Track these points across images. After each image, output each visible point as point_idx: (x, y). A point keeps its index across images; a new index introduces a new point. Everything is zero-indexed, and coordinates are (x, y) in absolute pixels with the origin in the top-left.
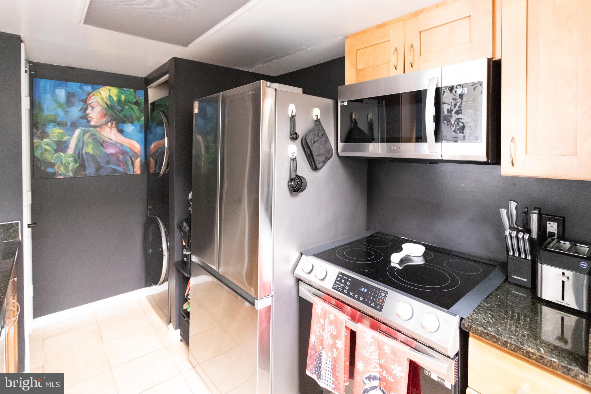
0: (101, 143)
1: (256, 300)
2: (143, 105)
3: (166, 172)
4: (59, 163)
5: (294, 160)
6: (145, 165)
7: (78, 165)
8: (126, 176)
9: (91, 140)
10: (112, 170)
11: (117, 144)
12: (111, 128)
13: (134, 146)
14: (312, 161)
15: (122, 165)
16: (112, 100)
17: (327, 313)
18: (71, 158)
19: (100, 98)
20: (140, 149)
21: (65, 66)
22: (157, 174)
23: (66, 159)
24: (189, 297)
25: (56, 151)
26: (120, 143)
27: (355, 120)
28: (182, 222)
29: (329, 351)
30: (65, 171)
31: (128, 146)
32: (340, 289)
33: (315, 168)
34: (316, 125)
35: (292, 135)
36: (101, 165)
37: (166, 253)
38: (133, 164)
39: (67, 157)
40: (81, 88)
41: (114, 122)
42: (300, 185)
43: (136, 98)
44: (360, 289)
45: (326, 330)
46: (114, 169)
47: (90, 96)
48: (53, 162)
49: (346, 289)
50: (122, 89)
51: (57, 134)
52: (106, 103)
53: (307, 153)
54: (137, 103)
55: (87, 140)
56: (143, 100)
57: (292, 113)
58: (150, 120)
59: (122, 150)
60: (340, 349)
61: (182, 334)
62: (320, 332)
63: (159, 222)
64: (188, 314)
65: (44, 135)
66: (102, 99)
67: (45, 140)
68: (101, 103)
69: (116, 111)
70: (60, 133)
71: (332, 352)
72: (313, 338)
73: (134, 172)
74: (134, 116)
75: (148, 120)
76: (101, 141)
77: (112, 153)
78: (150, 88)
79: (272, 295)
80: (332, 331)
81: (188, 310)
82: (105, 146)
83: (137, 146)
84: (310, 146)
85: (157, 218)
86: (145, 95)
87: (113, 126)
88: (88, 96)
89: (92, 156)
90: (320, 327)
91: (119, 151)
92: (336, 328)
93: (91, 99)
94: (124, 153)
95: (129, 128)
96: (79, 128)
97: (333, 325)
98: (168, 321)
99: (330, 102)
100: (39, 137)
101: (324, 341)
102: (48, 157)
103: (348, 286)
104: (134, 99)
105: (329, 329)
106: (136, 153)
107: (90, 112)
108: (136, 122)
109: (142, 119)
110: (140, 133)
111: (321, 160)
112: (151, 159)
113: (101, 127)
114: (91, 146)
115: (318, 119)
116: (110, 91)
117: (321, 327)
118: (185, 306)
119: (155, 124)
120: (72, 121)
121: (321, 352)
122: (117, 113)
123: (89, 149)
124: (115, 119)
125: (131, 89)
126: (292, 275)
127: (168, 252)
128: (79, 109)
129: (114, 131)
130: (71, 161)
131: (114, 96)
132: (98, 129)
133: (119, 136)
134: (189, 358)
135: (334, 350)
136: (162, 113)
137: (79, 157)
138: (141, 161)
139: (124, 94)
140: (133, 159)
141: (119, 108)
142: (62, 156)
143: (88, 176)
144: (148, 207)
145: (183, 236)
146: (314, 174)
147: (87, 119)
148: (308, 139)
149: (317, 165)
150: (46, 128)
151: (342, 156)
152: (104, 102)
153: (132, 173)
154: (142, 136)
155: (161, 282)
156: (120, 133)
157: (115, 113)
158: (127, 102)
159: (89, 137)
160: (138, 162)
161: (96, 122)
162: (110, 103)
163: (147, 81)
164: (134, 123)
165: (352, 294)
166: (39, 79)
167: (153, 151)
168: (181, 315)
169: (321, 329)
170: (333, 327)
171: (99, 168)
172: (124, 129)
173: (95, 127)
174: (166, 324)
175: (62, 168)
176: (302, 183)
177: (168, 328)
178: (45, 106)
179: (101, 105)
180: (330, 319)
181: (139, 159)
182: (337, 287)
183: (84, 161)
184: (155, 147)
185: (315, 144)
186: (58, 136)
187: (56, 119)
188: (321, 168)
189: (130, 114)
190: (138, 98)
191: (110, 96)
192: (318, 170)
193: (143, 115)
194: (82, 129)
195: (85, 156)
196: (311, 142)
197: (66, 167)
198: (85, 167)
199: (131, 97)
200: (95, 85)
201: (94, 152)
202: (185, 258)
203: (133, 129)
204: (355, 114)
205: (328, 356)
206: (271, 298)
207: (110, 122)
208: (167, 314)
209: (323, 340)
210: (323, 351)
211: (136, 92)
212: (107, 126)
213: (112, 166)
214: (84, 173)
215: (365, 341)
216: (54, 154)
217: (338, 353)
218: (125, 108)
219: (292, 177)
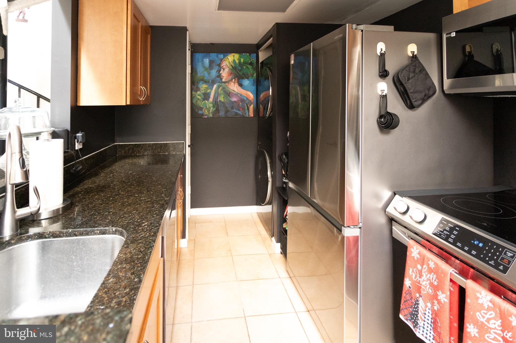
0: (229, 94)
1: (343, 227)
2: (256, 65)
3: (270, 115)
4: (205, 108)
5: (384, 97)
6: (257, 110)
7: (215, 109)
8: (243, 117)
9: (222, 92)
10: (235, 113)
11: (238, 95)
12: (234, 83)
13: (249, 96)
14: (407, 98)
15: (241, 110)
16: (235, 63)
17: (426, 259)
18: (211, 104)
19: (228, 62)
20: (253, 98)
21: (209, 43)
22: (264, 117)
23: (208, 105)
24: (287, 217)
25: (204, 99)
26: (240, 94)
27: (470, 52)
28: (282, 155)
29: (428, 301)
30: (208, 113)
31: (245, 95)
32: (444, 236)
33: (411, 107)
34: (412, 61)
35: (381, 73)
36: (228, 109)
37: (270, 180)
38: (248, 109)
39: (209, 103)
40: (217, 57)
41: (236, 79)
42: (390, 121)
43: (250, 59)
44: (473, 242)
45: (424, 277)
46: (236, 112)
47: (222, 61)
48: (202, 107)
49: (452, 238)
50: (242, 54)
51: (204, 88)
52: (231, 65)
53: (400, 90)
54: (251, 64)
55: (220, 92)
56: (255, 61)
57: (382, 51)
58: (260, 76)
59: (241, 99)
60: (443, 303)
61: (282, 247)
62: (416, 277)
63: (265, 154)
64: (286, 231)
65: (198, 89)
66: (230, 63)
67: (198, 92)
68: (229, 66)
69: (238, 71)
70: (205, 88)
71: (433, 304)
72: (407, 283)
73: (249, 115)
74: (249, 73)
75: (259, 76)
76: (228, 92)
77: (235, 101)
78: (260, 51)
79: (360, 226)
80: (432, 280)
81: (287, 229)
82: (230, 96)
83: (251, 96)
84: (404, 83)
85: (264, 151)
86: (256, 58)
87: (236, 82)
88: (221, 61)
89: (223, 103)
90: (416, 272)
91: (239, 99)
92: (437, 278)
93: (223, 64)
94: (242, 100)
95: (246, 82)
96: (216, 84)
97: (433, 273)
98: (272, 235)
99: (431, 36)
100: (195, 91)
101: (421, 289)
102: (199, 103)
103: (454, 235)
104: (249, 61)
105: (428, 277)
106: (250, 101)
107: (222, 73)
108: (250, 78)
109: (254, 75)
110: (253, 86)
111: (419, 98)
112: (261, 106)
113: (228, 82)
114: (222, 96)
115: (415, 54)
116: (234, 57)
117: (418, 272)
118: (284, 225)
119: (264, 78)
120: (212, 79)
121: (418, 300)
122: (238, 72)
123: (221, 98)
124: (237, 77)
125: (248, 53)
126: (383, 213)
127: (272, 178)
128: (216, 71)
129: (237, 85)
130: (211, 106)
131: (237, 60)
132: (227, 84)
133: (239, 88)
134: (286, 269)
135: (436, 302)
136: (269, 69)
137: (216, 104)
138: (253, 107)
139: (243, 57)
140: (248, 106)
141: (239, 68)
142: (206, 103)
143: (220, 117)
144: (258, 143)
145: (283, 166)
146: (411, 113)
147: (220, 77)
148: (401, 76)
149: (413, 103)
150: (199, 84)
151: (449, 94)
152: (230, 65)
153: (247, 116)
154: (254, 88)
155: (266, 202)
156: (240, 86)
157: (237, 72)
158: (245, 63)
159: (221, 90)
160: (251, 108)
161: (226, 79)
162: (234, 65)
163: (258, 46)
164: (249, 79)
165: (460, 244)
166: (195, 54)
167: (262, 99)
168: (281, 231)
169: (418, 275)
170: (433, 276)
171: (227, 111)
172: (243, 84)
173: (225, 82)
174: (271, 237)
175: (206, 111)
176: (393, 119)
177: (272, 240)
178: (198, 70)
179: (229, 67)
180: (429, 266)
181: (252, 106)
182: (439, 234)
183: (218, 107)
184: (263, 96)
185: (410, 81)
186: (204, 89)
187: (203, 79)
188: (419, 106)
189: (247, 72)
190: (252, 60)
191: (234, 60)
192: (416, 108)
193: (255, 72)
194: (217, 84)
195: (219, 103)
196: (405, 79)
197: (209, 111)
198: (219, 110)
199: (247, 60)
200: (225, 54)
201: (224, 100)
202: (285, 184)
203: (249, 83)
204: (470, 46)
205: (426, 306)
206: (359, 229)
207: (234, 79)
208: (271, 230)
209: (421, 287)
210: (421, 299)
211: (250, 56)
212: (232, 82)
213: (235, 110)
214: (218, 115)
215: (479, 302)
216: (202, 102)
217: (440, 306)
218: (244, 68)
219: (381, 114)
